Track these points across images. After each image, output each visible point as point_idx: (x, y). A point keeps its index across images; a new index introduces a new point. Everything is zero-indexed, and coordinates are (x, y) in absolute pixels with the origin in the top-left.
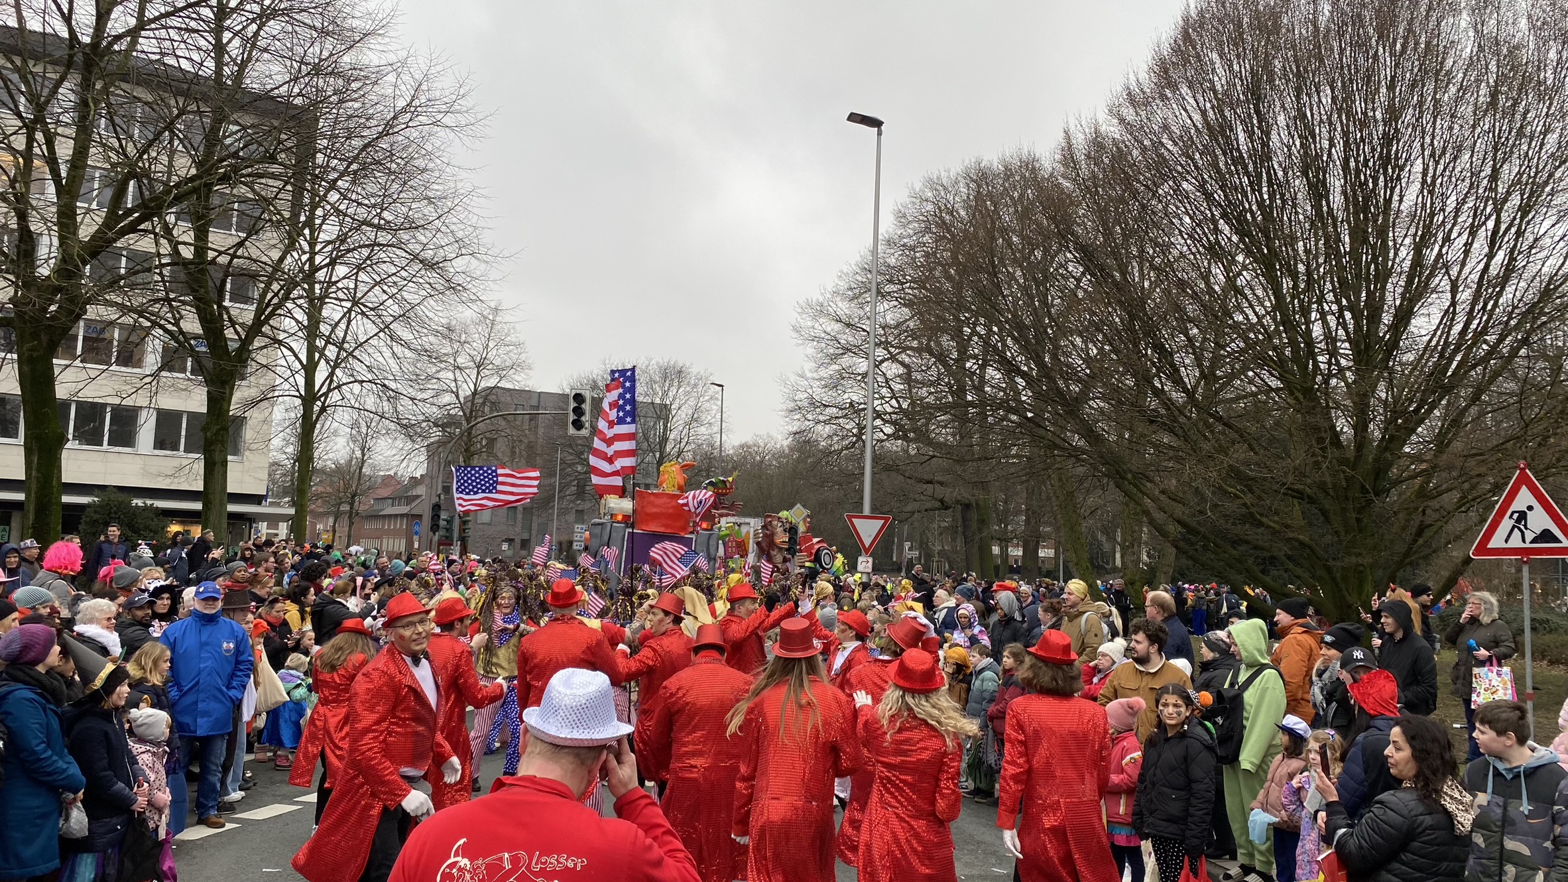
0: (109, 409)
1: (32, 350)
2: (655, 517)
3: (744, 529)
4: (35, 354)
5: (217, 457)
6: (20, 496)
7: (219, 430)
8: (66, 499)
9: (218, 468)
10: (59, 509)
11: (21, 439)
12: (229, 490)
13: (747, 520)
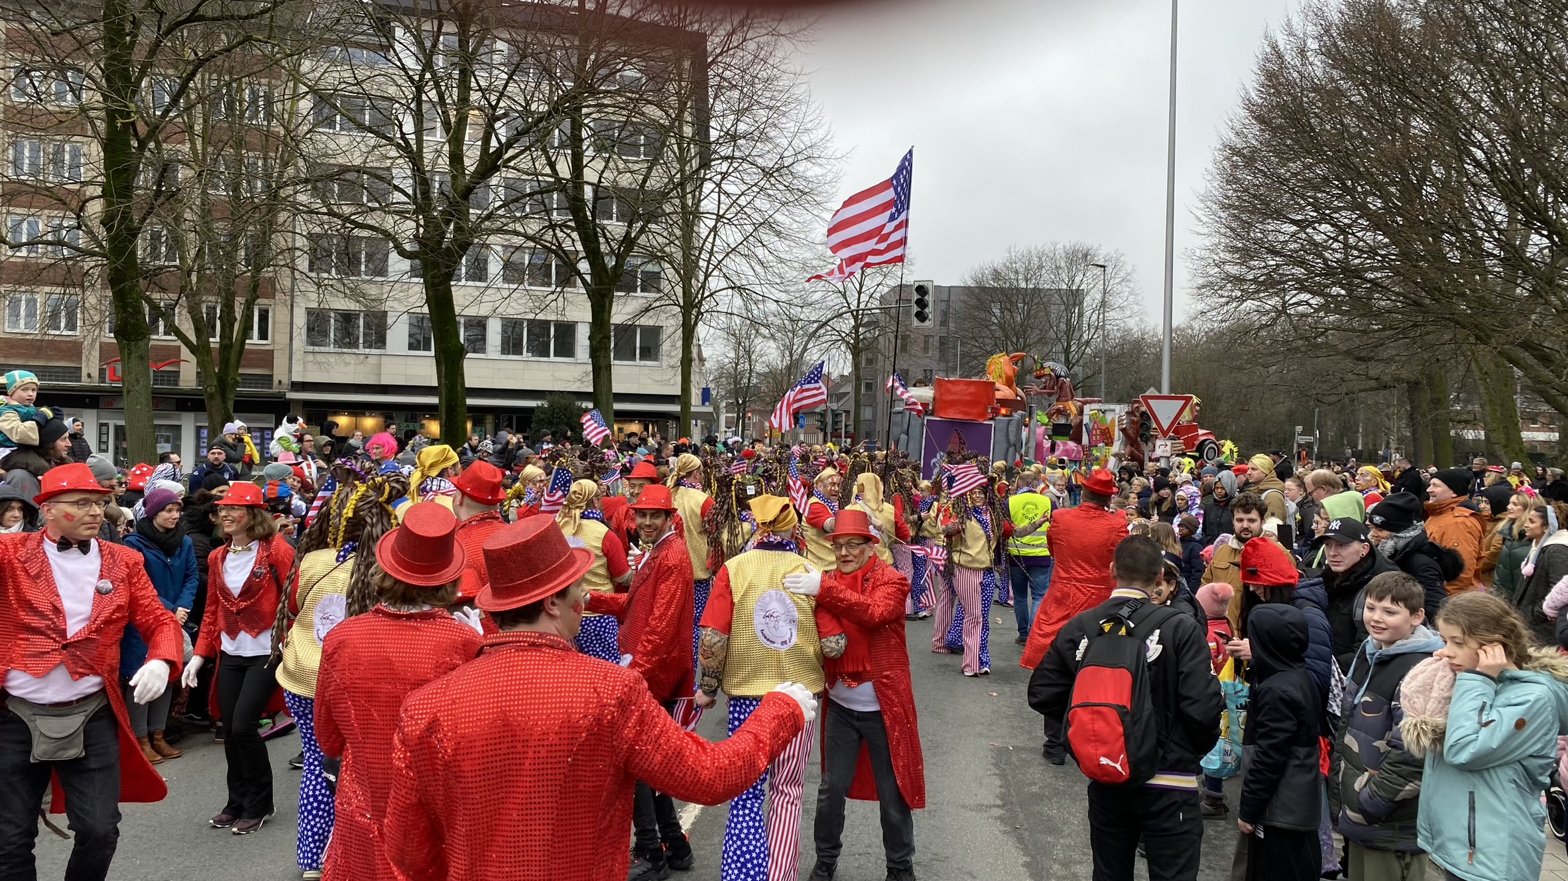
0: (525, 324)
1: (433, 277)
2: (953, 404)
3: (1109, 417)
4: (436, 281)
5: (602, 362)
6: (434, 400)
7: (601, 339)
8: (470, 401)
9: (603, 373)
10: (465, 410)
11: (432, 353)
12: (614, 390)
13: (1112, 407)
